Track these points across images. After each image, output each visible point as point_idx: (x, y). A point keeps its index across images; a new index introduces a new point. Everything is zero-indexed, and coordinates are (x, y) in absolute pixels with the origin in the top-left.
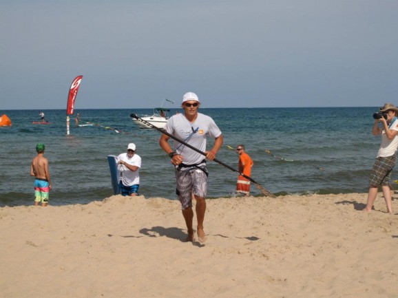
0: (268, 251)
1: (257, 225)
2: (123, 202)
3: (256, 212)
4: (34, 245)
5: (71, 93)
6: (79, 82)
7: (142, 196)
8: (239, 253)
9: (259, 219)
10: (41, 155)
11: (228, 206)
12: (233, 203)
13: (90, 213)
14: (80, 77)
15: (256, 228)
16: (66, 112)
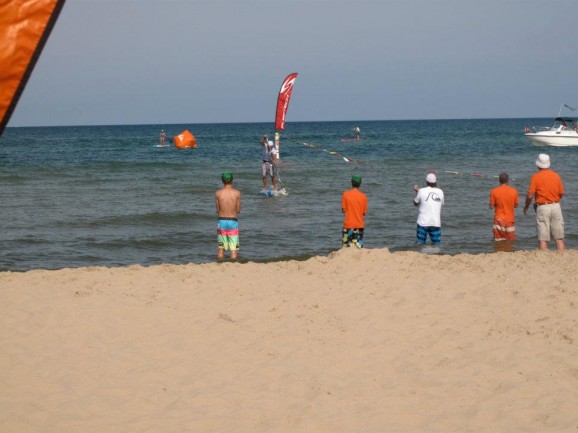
0: (571, 331)
1: (554, 292)
2: (357, 258)
3: (553, 273)
4: (230, 320)
5: (281, 99)
6: (292, 81)
7: (386, 249)
8: (528, 333)
9: (557, 283)
10: (228, 186)
11: (511, 264)
12: (519, 259)
13: (310, 273)
14: (294, 75)
15: (552, 296)
16: (274, 127)
